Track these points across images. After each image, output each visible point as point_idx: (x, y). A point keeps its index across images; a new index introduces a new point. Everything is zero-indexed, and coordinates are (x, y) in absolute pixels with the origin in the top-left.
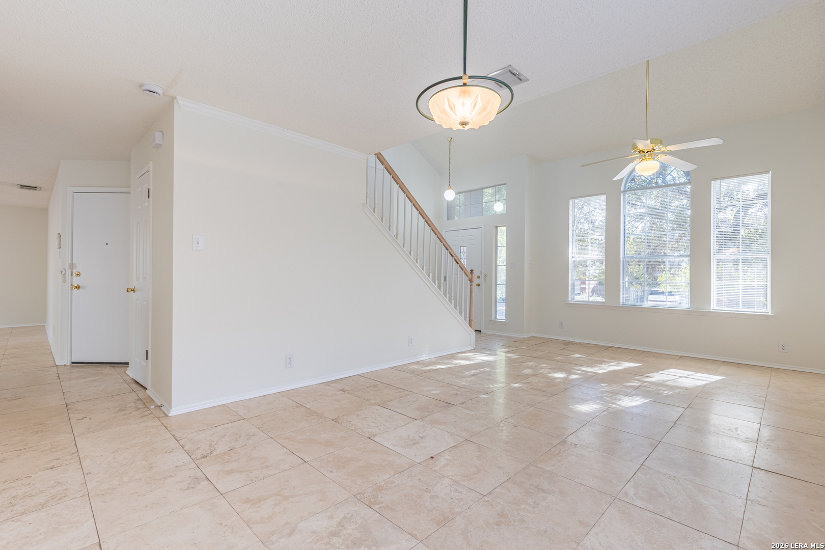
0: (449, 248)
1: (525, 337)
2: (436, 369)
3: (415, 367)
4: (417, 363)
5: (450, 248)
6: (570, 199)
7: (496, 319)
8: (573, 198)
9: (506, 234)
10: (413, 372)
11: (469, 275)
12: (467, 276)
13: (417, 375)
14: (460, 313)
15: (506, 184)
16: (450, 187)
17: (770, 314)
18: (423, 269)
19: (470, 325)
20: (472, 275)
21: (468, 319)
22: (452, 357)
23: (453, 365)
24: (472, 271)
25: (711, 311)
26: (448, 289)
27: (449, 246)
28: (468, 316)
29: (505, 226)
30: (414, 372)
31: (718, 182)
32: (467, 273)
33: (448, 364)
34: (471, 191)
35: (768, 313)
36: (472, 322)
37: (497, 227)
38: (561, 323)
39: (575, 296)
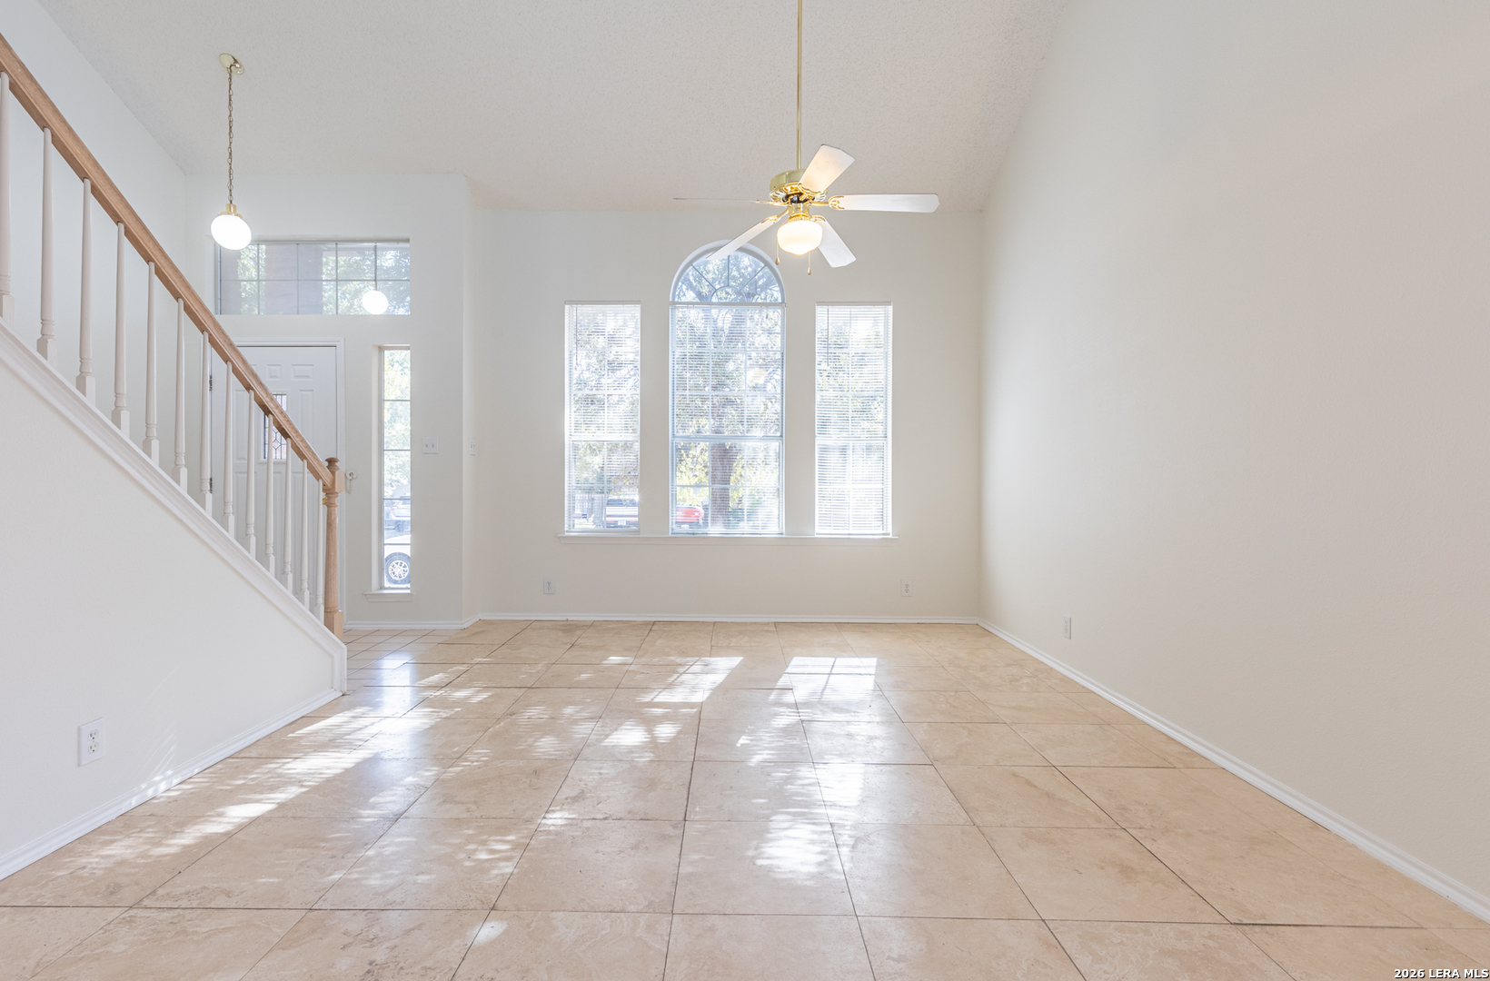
0: (254, 384)
1: (465, 626)
2: (229, 835)
3: (120, 849)
4: (126, 823)
5: (261, 384)
6: (565, 303)
7: (382, 587)
8: (571, 302)
9: (412, 369)
10: (109, 890)
11: (325, 473)
12: (318, 476)
13: (136, 905)
14: (298, 592)
15: (407, 240)
16: (231, 207)
17: (891, 536)
18: (148, 453)
19: (329, 624)
20: (333, 473)
21: (322, 608)
22: (280, 745)
23: (293, 792)
24: (331, 462)
25: (816, 536)
26: (252, 519)
27: (255, 377)
28: (321, 600)
29: (407, 348)
30: (115, 889)
31: (825, 308)
32: (319, 469)
33: (273, 789)
34: (298, 242)
35: (889, 534)
36: (336, 616)
37: (381, 349)
38: (549, 583)
39: (577, 521)
